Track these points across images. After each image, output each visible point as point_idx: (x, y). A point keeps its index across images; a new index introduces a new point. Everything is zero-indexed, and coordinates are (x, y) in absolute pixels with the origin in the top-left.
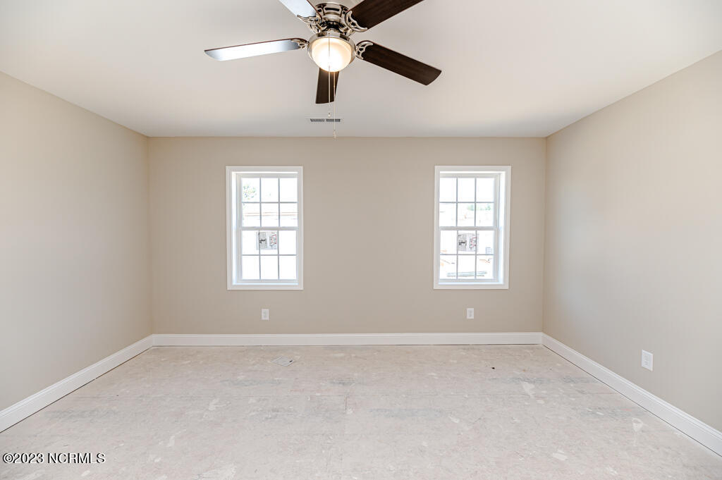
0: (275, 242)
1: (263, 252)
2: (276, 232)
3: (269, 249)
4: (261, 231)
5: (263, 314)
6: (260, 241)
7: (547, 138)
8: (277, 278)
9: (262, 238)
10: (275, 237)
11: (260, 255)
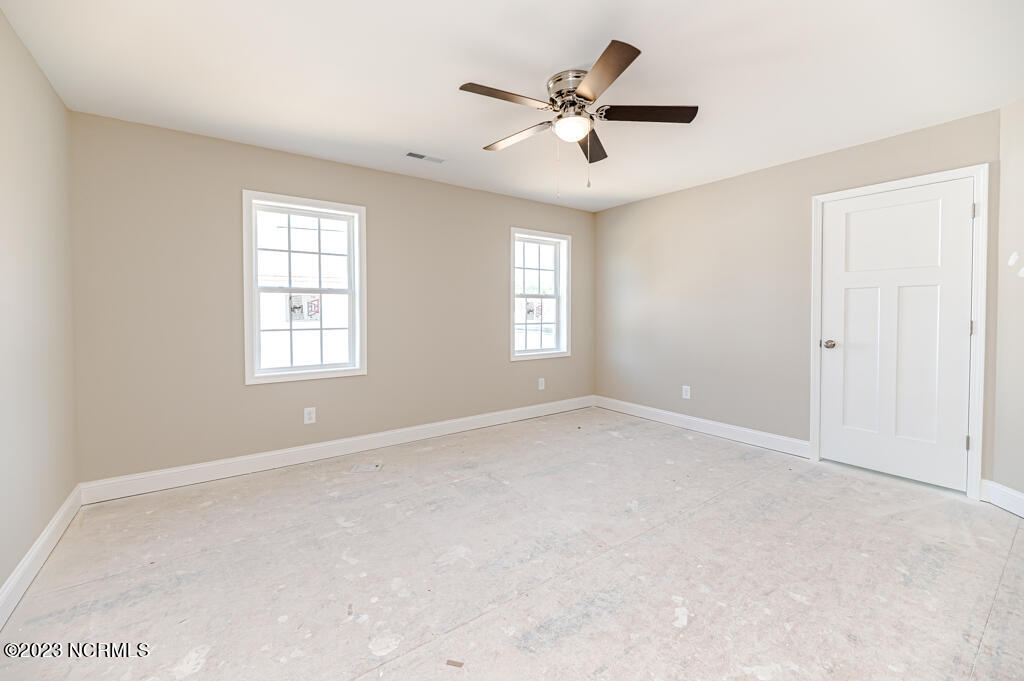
0: (316, 310)
1: (296, 324)
2: (317, 296)
3: (307, 320)
4: (293, 294)
5: (306, 415)
6: (293, 309)
7: (595, 213)
8: (319, 363)
9: (295, 304)
10: (316, 303)
11: (291, 330)
